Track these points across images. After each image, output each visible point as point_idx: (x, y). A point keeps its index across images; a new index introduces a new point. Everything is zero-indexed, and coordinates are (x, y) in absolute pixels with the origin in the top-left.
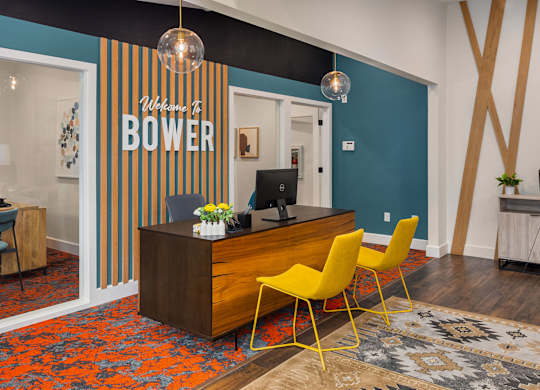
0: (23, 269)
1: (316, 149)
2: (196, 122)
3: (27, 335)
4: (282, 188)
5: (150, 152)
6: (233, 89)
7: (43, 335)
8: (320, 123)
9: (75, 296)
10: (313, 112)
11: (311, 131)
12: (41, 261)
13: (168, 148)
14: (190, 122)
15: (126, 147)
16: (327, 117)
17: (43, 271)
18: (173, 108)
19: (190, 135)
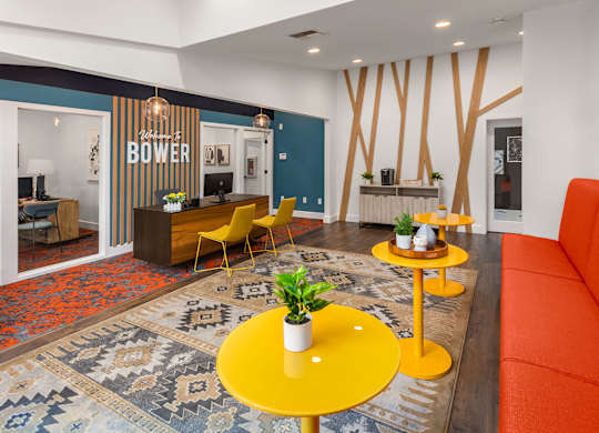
0: (63, 239)
1: (263, 159)
2: (177, 145)
3: (64, 273)
4: (221, 183)
5: (146, 165)
6: (202, 123)
7: (74, 273)
8: (266, 142)
9: (97, 252)
10: (261, 135)
11: (260, 147)
12: (75, 235)
13: (158, 161)
14: (173, 145)
15: (130, 161)
16: (270, 138)
17: (76, 241)
18: (161, 136)
19: (173, 153)
